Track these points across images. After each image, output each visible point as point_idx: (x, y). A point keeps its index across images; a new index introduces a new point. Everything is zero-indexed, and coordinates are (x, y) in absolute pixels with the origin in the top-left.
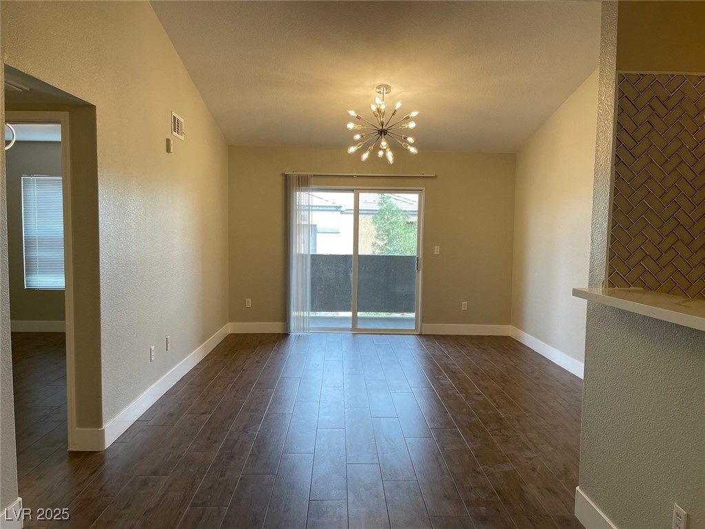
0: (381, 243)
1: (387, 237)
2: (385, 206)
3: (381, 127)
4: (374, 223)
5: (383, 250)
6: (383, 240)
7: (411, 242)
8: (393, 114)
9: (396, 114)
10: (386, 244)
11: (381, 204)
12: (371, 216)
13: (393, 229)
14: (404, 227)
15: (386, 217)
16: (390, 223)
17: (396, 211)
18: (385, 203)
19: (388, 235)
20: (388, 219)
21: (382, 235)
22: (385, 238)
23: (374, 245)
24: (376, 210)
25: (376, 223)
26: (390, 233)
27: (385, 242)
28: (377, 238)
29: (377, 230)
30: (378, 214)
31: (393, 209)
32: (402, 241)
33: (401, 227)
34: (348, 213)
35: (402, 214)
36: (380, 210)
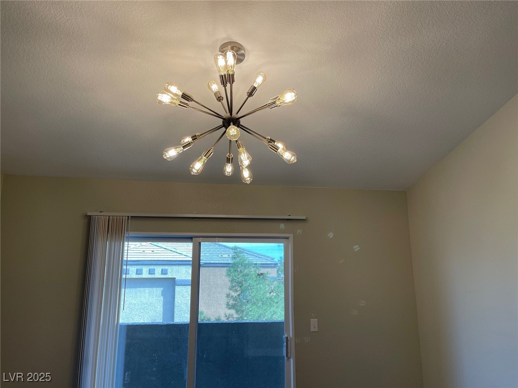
0: (235, 294)
1: (240, 288)
2: (238, 259)
3: (229, 115)
4: (228, 275)
5: (236, 300)
6: (236, 291)
7: (262, 293)
8: (250, 94)
9: (256, 94)
10: (239, 295)
11: (235, 258)
12: (225, 269)
13: (245, 281)
14: (255, 279)
15: (239, 270)
16: (243, 276)
17: (248, 264)
18: (238, 257)
19: (241, 287)
20: (241, 271)
21: (235, 286)
22: (238, 289)
23: (228, 296)
24: (230, 264)
25: (230, 276)
26: (242, 285)
27: (238, 293)
28: (231, 289)
29: (231, 281)
30: (232, 267)
31: (246, 262)
32: (255, 292)
33: (253, 279)
34: (206, 267)
35: (254, 267)
36: (234, 264)
